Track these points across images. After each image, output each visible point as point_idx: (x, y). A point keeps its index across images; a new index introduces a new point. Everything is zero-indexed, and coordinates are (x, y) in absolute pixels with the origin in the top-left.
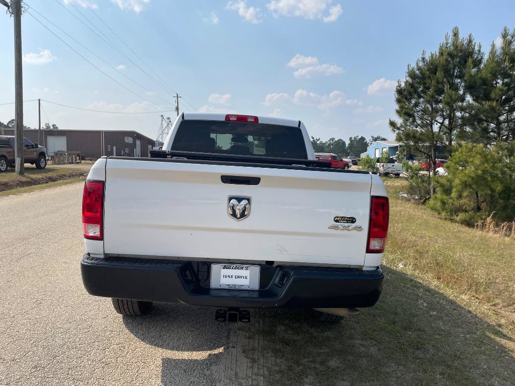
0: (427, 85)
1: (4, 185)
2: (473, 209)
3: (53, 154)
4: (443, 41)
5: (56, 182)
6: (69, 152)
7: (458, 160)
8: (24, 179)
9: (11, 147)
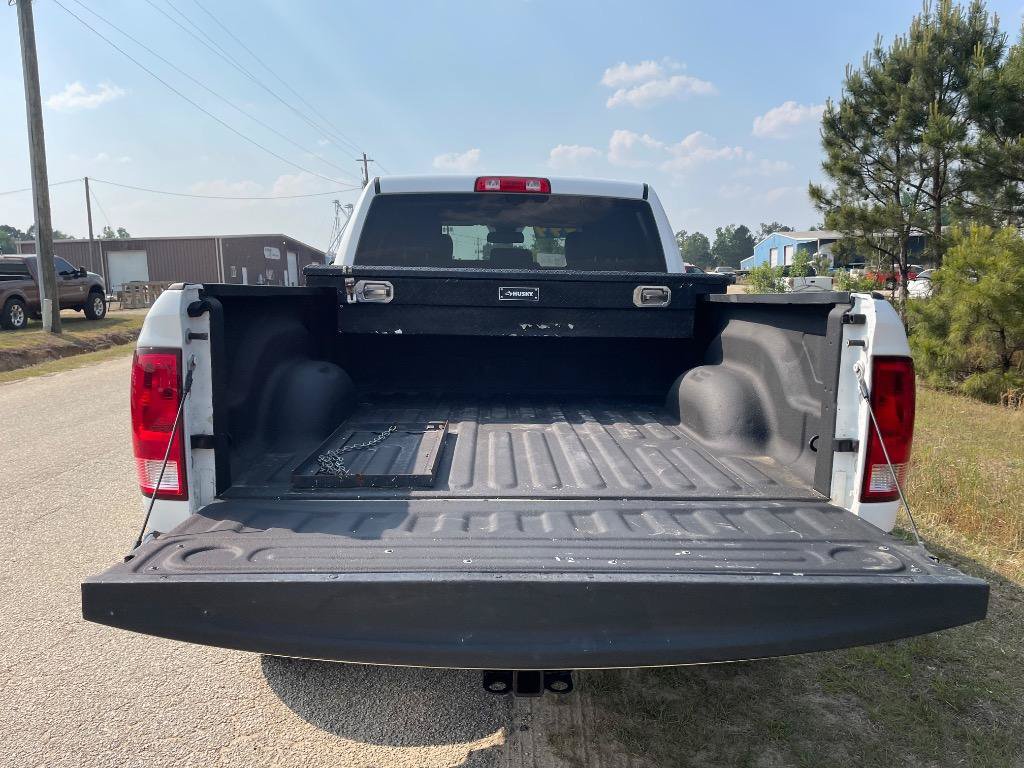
0: (889, 107)
1: (20, 355)
2: (995, 367)
3: (120, 289)
4: (918, 11)
5: (124, 346)
6: (153, 283)
7: (961, 261)
8: (60, 342)
9: (32, 278)
